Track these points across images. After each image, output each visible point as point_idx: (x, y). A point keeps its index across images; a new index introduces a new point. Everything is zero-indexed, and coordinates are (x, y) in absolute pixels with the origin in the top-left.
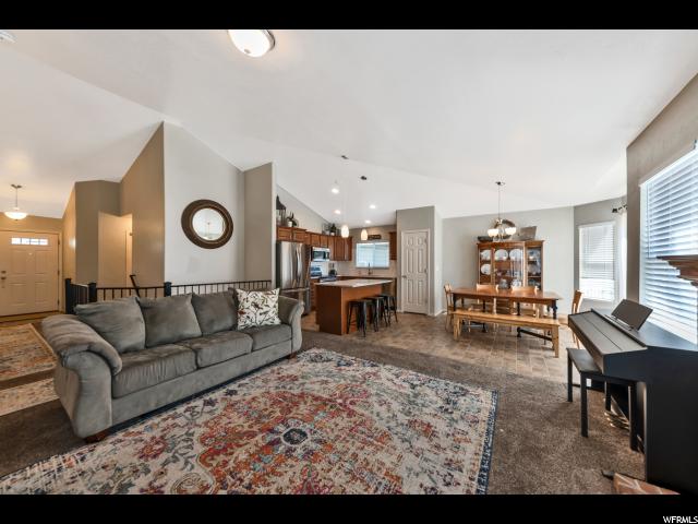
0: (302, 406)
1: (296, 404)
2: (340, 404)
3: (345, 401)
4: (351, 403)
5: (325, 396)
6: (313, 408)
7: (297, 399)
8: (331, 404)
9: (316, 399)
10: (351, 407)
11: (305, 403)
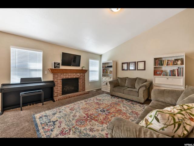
0: (102, 118)
1: (104, 119)
2: (89, 117)
3: (87, 118)
4: (85, 117)
5: (93, 121)
6: (98, 117)
7: (104, 121)
8: (92, 118)
9: (97, 120)
10: (86, 116)
11: (101, 119)
